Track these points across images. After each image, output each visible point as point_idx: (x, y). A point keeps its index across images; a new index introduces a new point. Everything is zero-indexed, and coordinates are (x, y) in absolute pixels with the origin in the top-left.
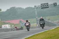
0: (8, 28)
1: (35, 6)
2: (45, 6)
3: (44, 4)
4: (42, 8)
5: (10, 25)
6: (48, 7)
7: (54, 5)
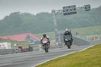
0: (7, 48)
1: (54, 11)
2: (70, 11)
3: (69, 7)
4: (65, 14)
5: (10, 44)
6: (76, 13)
7: (86, 8)
